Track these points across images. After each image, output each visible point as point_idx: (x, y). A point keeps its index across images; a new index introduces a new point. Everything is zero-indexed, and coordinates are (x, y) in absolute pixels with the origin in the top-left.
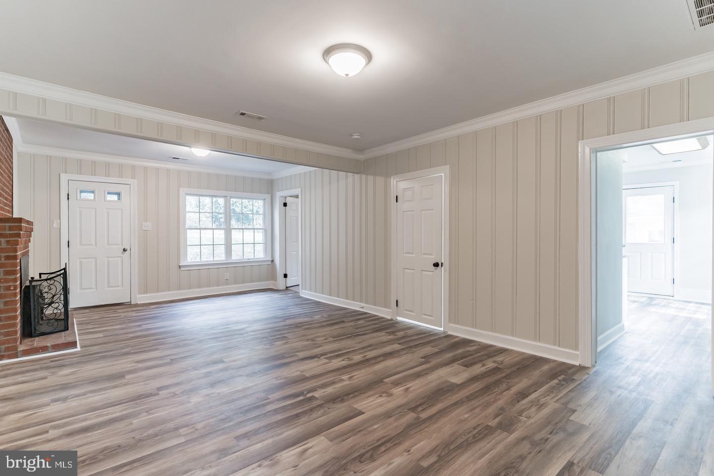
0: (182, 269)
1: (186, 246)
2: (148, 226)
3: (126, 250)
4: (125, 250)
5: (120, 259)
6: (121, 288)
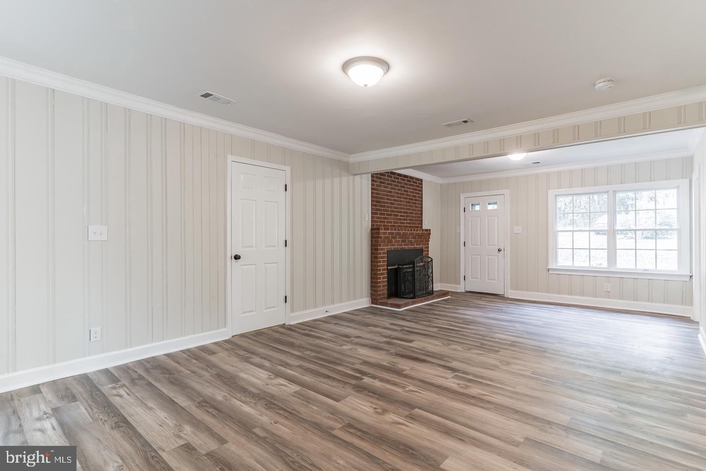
0: (550, 272)
1: (556, 249)
2: (518, 229)
3: (501, 250)
4: (499, 250)
5: (496, 258)
6: (497, 282)
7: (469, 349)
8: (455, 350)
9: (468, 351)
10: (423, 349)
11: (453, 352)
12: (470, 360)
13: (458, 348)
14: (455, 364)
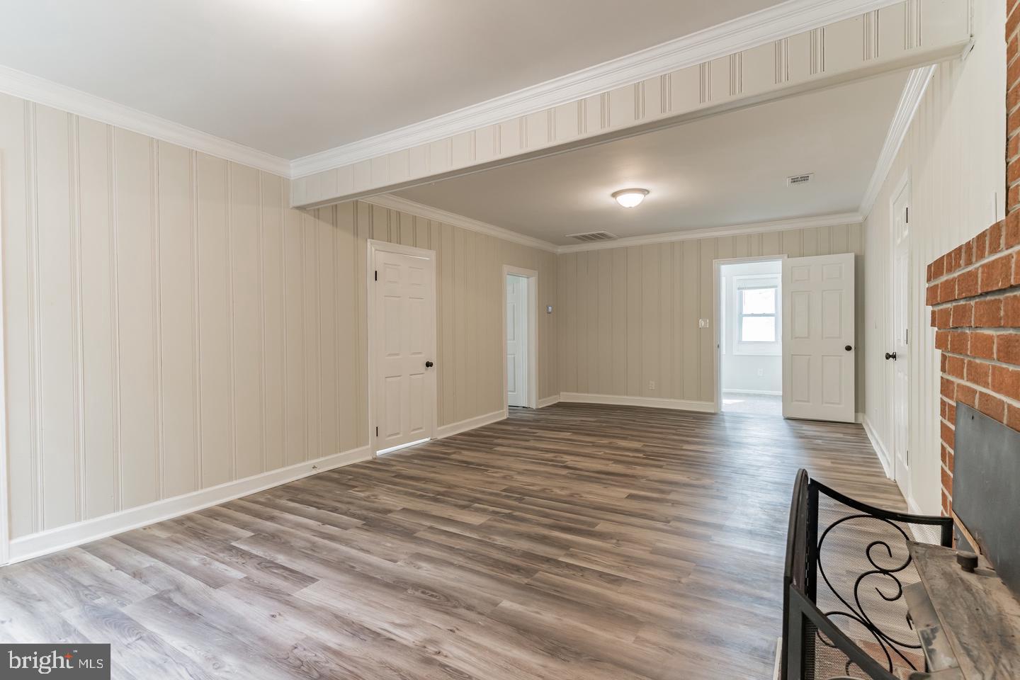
7: (544, 490)
8: (563, 488)
9: (545, 487)
10: (607, 486)
11: (565, 485)
12: (547, 477)
13: (558, 491)
14: (564, 472)
